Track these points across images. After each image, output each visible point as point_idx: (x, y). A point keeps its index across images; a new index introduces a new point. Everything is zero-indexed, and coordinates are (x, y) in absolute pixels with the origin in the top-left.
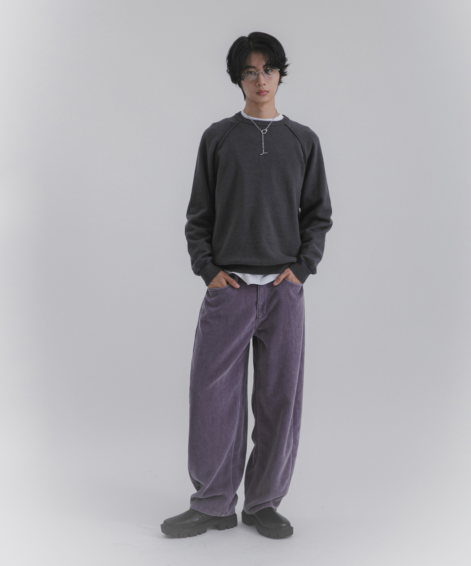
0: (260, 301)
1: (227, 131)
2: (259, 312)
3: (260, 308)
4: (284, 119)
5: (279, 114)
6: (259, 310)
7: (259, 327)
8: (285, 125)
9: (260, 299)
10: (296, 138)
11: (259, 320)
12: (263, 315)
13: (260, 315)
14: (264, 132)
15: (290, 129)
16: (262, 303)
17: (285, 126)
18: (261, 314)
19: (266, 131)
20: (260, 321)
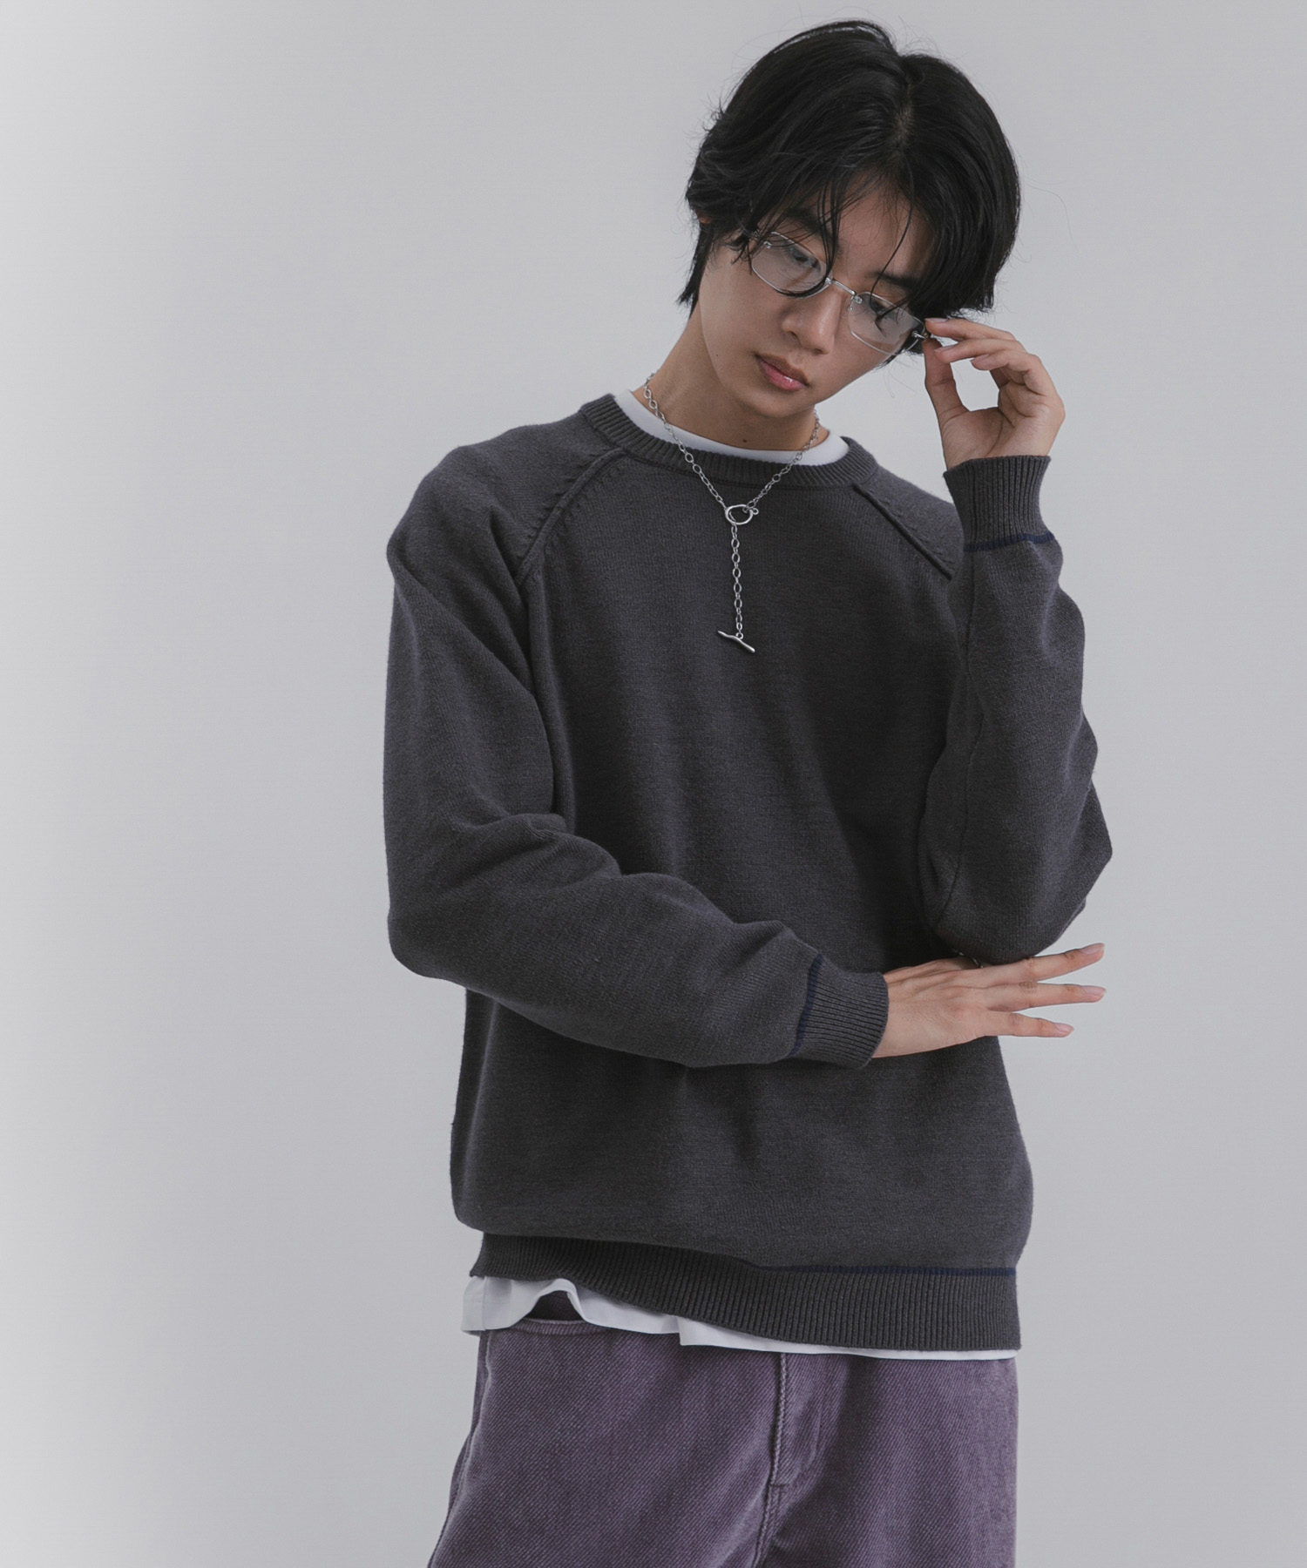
0: (793, 1398)
1: (559, 495)
2: (788, 1455)
3: (791, 1432)
4: (847, 456)
5: (828, 433)
6: (789, 1444)
7: (783, 1533)
8: (856, 488)
9: (794, 1386)
10: (917, 554)
11: (785, 1497)
12: (807, 1466)
13: (791, 1471)
14: (739, 515)
15: (880, 510)
16: (800, 1408)
17: (853, 493)
18: (798, 1462)
19: (748, 515)
20: (788, 1501)
